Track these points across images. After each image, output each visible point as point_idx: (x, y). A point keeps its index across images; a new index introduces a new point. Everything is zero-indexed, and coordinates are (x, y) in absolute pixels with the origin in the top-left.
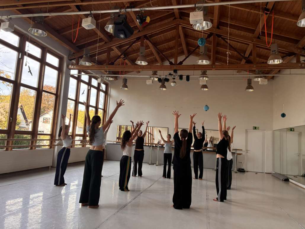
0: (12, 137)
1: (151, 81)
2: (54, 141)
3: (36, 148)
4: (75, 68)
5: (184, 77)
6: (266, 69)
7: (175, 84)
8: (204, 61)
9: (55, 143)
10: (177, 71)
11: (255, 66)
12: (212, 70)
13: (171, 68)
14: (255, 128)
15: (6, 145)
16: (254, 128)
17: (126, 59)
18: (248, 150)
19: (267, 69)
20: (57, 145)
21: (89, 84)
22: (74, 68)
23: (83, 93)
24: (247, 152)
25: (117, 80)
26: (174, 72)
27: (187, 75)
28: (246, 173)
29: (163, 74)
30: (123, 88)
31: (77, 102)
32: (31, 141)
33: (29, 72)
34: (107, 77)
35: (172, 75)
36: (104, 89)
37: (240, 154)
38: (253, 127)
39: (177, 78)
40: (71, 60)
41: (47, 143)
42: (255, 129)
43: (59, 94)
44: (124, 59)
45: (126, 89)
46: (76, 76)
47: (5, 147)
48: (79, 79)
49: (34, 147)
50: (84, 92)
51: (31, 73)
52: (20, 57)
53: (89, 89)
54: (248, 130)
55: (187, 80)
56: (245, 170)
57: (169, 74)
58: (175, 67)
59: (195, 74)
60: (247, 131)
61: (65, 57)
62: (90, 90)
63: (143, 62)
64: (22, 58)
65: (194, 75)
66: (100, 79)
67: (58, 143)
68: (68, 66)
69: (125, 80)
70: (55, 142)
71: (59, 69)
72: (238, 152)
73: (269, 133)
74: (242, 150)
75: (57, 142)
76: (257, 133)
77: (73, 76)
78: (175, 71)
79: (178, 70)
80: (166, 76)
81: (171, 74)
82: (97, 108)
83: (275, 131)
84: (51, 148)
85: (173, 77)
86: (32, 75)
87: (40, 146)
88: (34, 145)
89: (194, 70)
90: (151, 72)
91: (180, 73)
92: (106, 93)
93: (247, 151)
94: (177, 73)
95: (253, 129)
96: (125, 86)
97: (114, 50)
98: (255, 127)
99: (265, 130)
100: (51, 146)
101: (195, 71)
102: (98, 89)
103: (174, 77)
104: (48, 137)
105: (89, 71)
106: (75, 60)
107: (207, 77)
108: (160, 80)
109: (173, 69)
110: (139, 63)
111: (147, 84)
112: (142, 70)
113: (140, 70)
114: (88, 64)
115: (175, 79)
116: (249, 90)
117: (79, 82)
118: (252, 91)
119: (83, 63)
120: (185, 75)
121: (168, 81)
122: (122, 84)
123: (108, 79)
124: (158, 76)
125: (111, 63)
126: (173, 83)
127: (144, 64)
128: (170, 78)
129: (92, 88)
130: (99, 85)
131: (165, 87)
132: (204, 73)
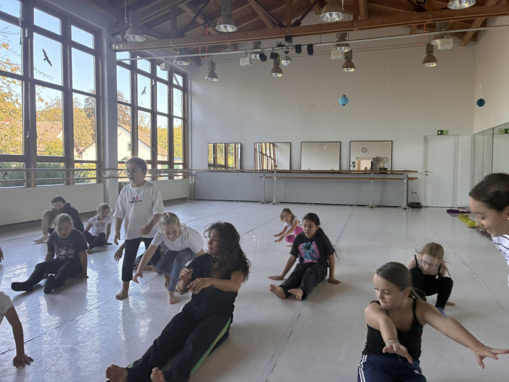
0: (32, 167)
1: (247, 59)
2: (102, 172)
3: (74, 183)
4: (123, 48)
5: (304, 49)
6: (451, 19)
7: (289, 62)
8: (334, 13)
9: (105, 175)
10: (292, 38)
11: (430, 16)
12: (352, 30)
13: (280, 34)
14: (441, 133)
15: (25, 179)
16: (439, 133)
17: (208, 26)
18: (428, 171)
19: (454, 19)
20: (109, 178)
21: (153, 76)
22: (120, 49)
23: (144, 92)
24: (427, 175)
25: (201, 65)
26: (286, 40)
27: (309, 43)
28: (423, 210)
29: (268, 46)
30: (210, 79)
31: (134, 107)
32: (65, 172)
33: (45, 60)
34: (178, 59)
35: (284, 46)
36: (181, 84)
37: (413, 179)
38: (438, 131)
39: (292, 51)
40: (114, 35)
41: (93, 174)
42: (440, 134)
43: (101, 94)
44: (205, 27)
45: (215, 80)
46: (128, 62)
47: (24, 181)
48: (133, 68)
49: (71, 182)
50: (144, 90)
51: (49, 62)
52: (26, 36)
53: (153, 84)
54: (429, 137)
55: (309, 53)
56: (423, 204)
57: (278, 44)
58: (287, 31)
59: (323, 43)
60: (426, 140)
61: (104, 30)
62: (155, 87)
63: (229, 25)
64: (31, 37)
65: (321, 43)
66: (164, 64)
67: (109, 175)
68: (110, 46)
69: (213, 65)
70: (104, 173)
71: (96, 52)
72: (410, 175)
73: (465, 141)
74: (417, 172)
75: (108, 173)
76: (444, 141)
77: (121, 64)
78: (289, 39)
79: (294, 36)
80: (273, 49)
81: (282, 44)
82: (170, 116)
83: (476, 136)
84: (99, 181)
85: (286, 50)
86: (51, 65)
87: (78, 180)
88: (71, 178)
89: (322, 33)
90: (251, 44)
91: (296, 41)
92: (185, 89)
93: (426, 173)
94: (291, 42)
95: (438, 134)
96: (213, 75)
97: (185, 12)
98: (440, 131)
99: (459, 135)
100: (100, 179)
101: (322, 35)
102: (170, 84)
103: (287, 50)
104: (94, 166)
105: (147, 51)
106: (120, 34)
107: (347, 45)
108: (263, 57)
109: (285, 35)
110: (222, 28)
111: (241, 66)
112: (232, 42)
113: (229, 42)
114: (139, 39)
115: (289, 53)
116: (429, 65)
117: (135, 74)
118: (435, 65)
119: (129, 37)
120: (306, 45)
121: (277, 58)
122: (208, 72)
123: (180, 65)
124: (259, 50)
125: (180, 34)
126: (285, 60)
127: (232, 29)
128: (280, 52)
129: (158, 83)
130: (171, 77)
131: (280, 71)
132: (342, 38)
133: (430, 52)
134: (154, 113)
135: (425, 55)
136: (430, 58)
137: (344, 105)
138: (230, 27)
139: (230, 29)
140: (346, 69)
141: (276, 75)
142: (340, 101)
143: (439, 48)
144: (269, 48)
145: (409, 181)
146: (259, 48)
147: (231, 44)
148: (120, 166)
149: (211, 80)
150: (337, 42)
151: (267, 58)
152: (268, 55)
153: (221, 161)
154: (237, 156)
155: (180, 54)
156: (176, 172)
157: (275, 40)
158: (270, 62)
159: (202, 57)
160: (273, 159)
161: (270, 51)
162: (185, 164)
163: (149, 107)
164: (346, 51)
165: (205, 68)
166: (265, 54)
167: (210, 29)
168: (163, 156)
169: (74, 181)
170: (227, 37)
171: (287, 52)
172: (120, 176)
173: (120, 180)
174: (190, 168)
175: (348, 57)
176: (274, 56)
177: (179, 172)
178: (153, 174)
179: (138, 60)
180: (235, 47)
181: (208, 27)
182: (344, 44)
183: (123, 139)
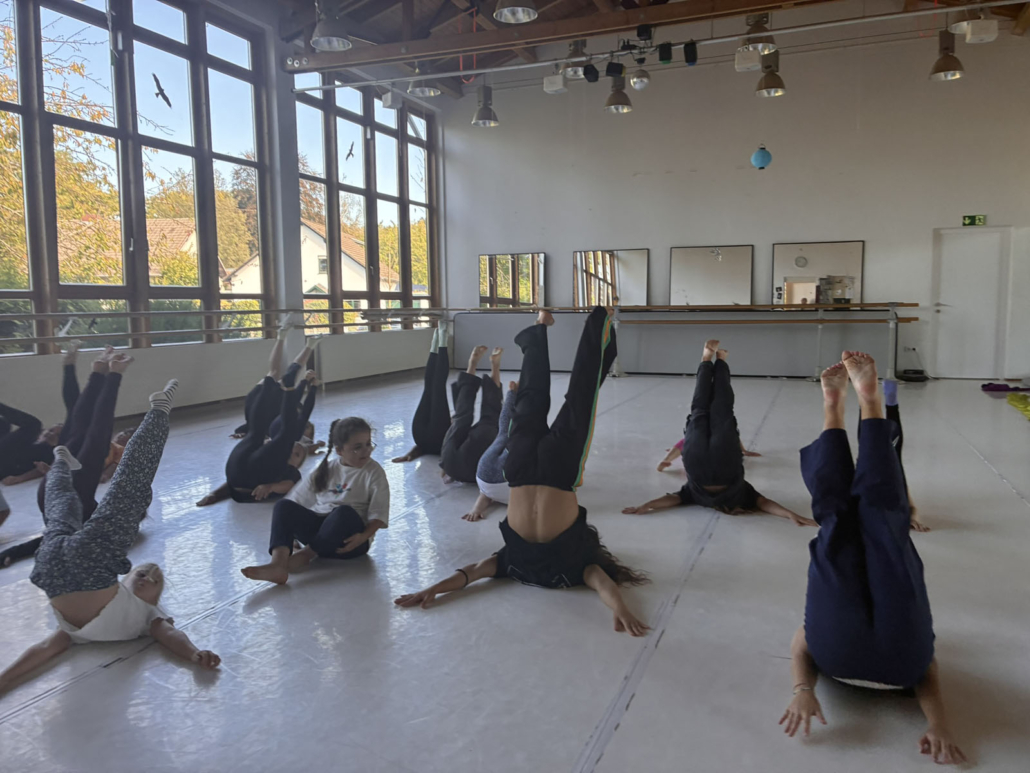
0: (142, 308)
1: (559, 79)
2: (274, 316)
3: (221, 338)
4: (307, 67)
5: (678, 52)
7: (645, 80)
9: (280, 321)
10: (653, 29)
12: (780, 7)
13: (627, 23)
14: (972, 221)
15: (130, 331)
16: (967, 222)
17: (477, 12)
18: (941, 301)
21: (367, 120)
22: (302, 67)
24: (938, 311)
25: (462, 95)
26: (639, 35)
27: (688, 40)
28: (930, 385)
29: (602, 48)
30: (481, 122)
31: (333, 185)
32: (203, 317)
33: (157, 95)
34: (418, 84)
35: (634, 47)
36: (423, 136)
37: (908, 320)
38: (964, 218)
39: (652, 57)
40: (289, 39)
41: (257, 321)
42: (969, 224)
43: (267, 161)
44: (471, 15)
45: (493, 124)
46: (318, 95)
47: (128, 336)
48: (328, 107)
49: (215, 336)
50: (351, 150)
51: (166, 98)
52: (120, 47)
53: (369, 136)
54: (942, 232)
55: (687, 61)
56: (930, 373)
57: (621, 44)
58: (642, 16)
59: (716, 35)
60: (938, 237)
61: (270, 30)
62: (372, 142)
63: (520, 9)
64: (129, 49)
65: (712, 39)
66: (389, 94)
68: (282, 63)
69: (487, 93)
70: (278, 318)
71: (256, 76)
72: (903, 313)
73: (1024, 237)
74: (916, 305)
75: (284, 318)
76: (980, 241)
77: (304, 97)
78: (645, 32)
79: (656, 25)
80: (612, 56)
81: (631, 43)
82: (403, 202)
84: (268, 335)
85: (638, 57)
86: (170, 105)
87: (228, 333)
88: (215, 329)
89: (714, 16)
90: (565, 47)
91: (660, 35)
92: (431, 146)
93: (938, 308)
94: (650, 38)
95: (964, 224)
96: (487, 114)
98: (970, 217)
99: (1010, 226)
100: (269, 329)
101: (716, 21)
102: (401, 135)
103: (643, 56)
104: (256, 305)
105: (354, 70)
106: (303, 37)
107: (769, 40)
108: (591, 73)
109: (636, 25)
110: (506, 15)
111: (547, 94)
112: (527, 43)
113: (520, 44)
114: (338, 45)
115: (646, 62)
116: (946, 76)
117: (332, 118)
118: (958, 76)
119: (321, 42)
120: (680, 44)
121: (621, 73)
122: (477, 107)
123: (421, 95)
124: (584, 59)
125: (421, 32)
126: (638, 77)
127: (527, 17)
128: (627, 60)
129: (378, 135)
130: (402, 120)
131: (625, 102)
132: (759, 25)
133: (946, 49)
134: (371, 195)
135: (935, 56)
136: (948, 62)
137: (763, 168)
138: (523, 11)
139: (523, 16)
140: (765, 93)
141: (617, 109)
142: (754, 160)
143: (969, 39)
144: (603, 54)
145: (900, 324)
146: (583, 55)
147: (525, 49)
148: (308, 304)
149: (484, 124)
150: (748, 33)
151: (601, 74)
152: (602, 68)
153: (506, 292)
154: (536, 281)
155: (421, 74)
156: (418, 315)
157: (614, 36)
158: (606, 82)
159: (465, 77)
160: (611, 285)
161: (605, 59)
162: (434, 299)
163: (360, 184)
164: (766, 53)
165: (472, 101)
166: (596, 66)
167: (480, 19)
168: (389, 284)
169: (221, 334)
170: (516, 34)
171: (641, 61)
172: (307, 324)
173: (308, 332)
174: (444, 306)
175: (771, 65)
176: (615, 70)
177: (424, 315)
178: (374, 318)
179: (337, 89)
180: (532, 55)
181: (477, 14)
182: (761, 38)
183: (312, 250)
